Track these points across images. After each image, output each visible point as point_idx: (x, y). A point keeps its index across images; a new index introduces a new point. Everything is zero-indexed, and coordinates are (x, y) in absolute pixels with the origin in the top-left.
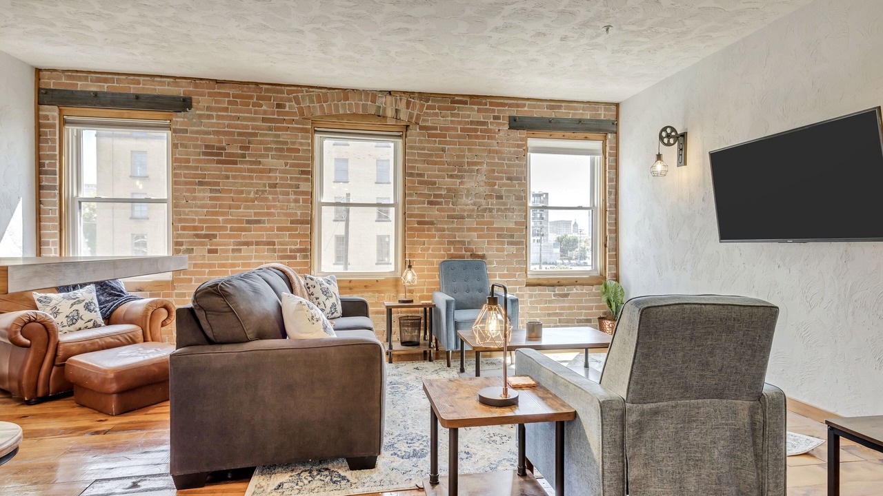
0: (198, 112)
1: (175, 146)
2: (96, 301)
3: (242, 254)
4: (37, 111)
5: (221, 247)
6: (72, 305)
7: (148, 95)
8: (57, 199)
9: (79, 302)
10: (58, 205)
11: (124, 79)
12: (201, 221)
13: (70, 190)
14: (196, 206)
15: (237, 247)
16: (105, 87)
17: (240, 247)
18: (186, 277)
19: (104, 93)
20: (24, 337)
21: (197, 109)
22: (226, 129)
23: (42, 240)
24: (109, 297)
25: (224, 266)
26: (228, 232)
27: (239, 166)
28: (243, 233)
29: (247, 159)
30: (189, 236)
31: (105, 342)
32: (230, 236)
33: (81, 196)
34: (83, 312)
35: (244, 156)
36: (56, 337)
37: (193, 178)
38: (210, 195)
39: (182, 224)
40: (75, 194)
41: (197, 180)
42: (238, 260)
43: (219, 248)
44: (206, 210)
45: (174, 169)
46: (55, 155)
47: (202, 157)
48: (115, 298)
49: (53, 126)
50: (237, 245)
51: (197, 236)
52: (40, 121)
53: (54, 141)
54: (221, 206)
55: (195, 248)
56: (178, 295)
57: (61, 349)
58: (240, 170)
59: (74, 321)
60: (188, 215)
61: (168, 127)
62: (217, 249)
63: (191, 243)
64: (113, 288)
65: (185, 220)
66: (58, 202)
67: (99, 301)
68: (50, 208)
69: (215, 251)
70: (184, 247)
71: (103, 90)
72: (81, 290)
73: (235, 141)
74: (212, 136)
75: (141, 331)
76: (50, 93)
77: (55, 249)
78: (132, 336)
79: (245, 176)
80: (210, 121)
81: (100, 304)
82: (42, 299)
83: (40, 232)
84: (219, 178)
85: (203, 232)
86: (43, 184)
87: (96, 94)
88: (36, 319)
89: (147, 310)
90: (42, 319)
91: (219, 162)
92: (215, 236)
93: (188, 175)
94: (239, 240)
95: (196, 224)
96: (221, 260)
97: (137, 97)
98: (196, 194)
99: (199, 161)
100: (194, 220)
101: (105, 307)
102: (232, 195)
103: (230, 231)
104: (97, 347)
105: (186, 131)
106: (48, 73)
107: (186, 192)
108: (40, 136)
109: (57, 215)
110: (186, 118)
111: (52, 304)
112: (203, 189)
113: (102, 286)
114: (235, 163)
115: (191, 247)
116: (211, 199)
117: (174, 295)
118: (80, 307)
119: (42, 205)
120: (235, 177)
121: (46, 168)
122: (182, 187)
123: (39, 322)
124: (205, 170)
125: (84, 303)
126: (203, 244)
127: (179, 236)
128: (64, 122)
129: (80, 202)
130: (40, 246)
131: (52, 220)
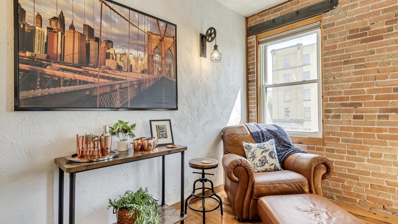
0: (343, 6)
1: (324, 38)
2: (275, 151)
3: (390, 120)
4: (247, 40)
5: (366, 114)
6: (262, 152)
7: (305, 8)
8: (255, 87)
9: (266, 151)
10: (256, 90)
11: (289, 4)
12: (346, 93)
13: (261, 82)
14: (342, 81)
15: (384, 114)
16: (279, 14)
17: (387, 114)
18: (334, 137)
19: (278, 18)
20: (235, 175)
21: (343, 4)
22: (371, 11)
23: (249, 110)
24: (283, 147)
25: (370, 130)
26: (374, 100)
27: (384, 40)
28: (391, 101)
29: (394, 31)
30: (336, 105)
31: (283, 187)
32: (376, 104)
33: (266, 84)
34: (268, 158)
35: (391, 29)
36: (252, 178)
37: (339, 59)
38: (355, 70)
39: (331, 96)
40: (264, 84)
41: (343, 60)
42: (385, 125)
43: (364, 114)
44: (351, 83)
45: (323, 55)
46: (254, 62)
47: (347, 41)
48: (287, 148)
49: (253, 47)
50: (384, 112)
51: (343, 105)
52: (248, 46)
53: (254, 55)
54: (365, 79)
55: (341, 114)
56: (328, 150)
57: (255, 188)
58: (386, 44)
59: (263, 163)
60: (335, 89)
61: (319, 26)
62: (363, 116)
63: (338, 111)
64: (285, 142)
65: (333, 93)
66: (256, 89)
67: (277, 150)
68: (252, 92)
69: (361, 117)
70: (332, 114)
71: (277, 16)
72: (267, 142)
73: (381, 18)
74: (356, 21)
75: (307, 181)
76: (252, 28)
77: (255, 115)
78: (301, 185)
79: (392, 47)
80: (354, 9)
81: (278, 152)
82: (247, 147)
83: (248, 106)
84: (364, 55)
85: (349, 102)
86: (250, 79)
87: (274, 20)
88: (241, 164)
89: (311, 165)
90: (244, 165)
91: (363, 41)
92: (360, 105)
93: (335, 58)
94: (385, 107)
95: (343, 96)
96: (366, 125)
97: (297, 12)
98: (342, 72)
99: (344, 45)
100: (340, 93)
101: (281, 155)
102: (377, 67)
103: (376, 99)
104: (277, 190)
105: (333, 24)
106: (251, 18)
107: (333, 72)
108: (248, 54)
109: (256, 96)
110: (333, 14)
111: (252, 151)
112: (349, 67)
113: (278, 140)
114: (381, 38)
115: (338, 114)
116: (355, 73)
117: (325, 150)
118: (266, 154)
119: (249, 91)
120: (380, 51)
121: (251, 71)
122: (330, 68)
123: (243, 167)
124: (350, 51)
125: (268, 152)
126: (349, 111)
127: (328, 105)
128: (258, 43)
129: (266, 88)
130: (248, 113)
131: (253, 99)
